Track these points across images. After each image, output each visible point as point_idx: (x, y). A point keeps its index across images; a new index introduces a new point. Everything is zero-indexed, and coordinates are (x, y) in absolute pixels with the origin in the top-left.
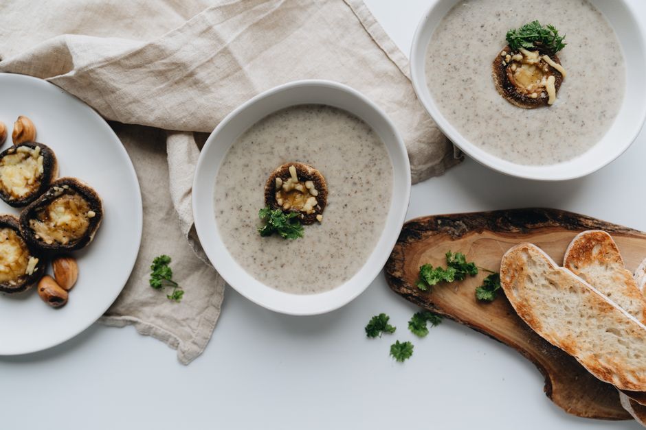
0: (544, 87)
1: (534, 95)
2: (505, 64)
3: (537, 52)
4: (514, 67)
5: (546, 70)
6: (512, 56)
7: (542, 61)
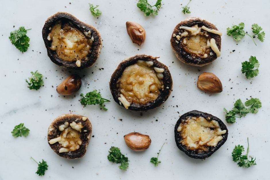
0: (210, 48)
1: (206, 56)
2: (178, 42)
3: (197, 26)
4: (185, 42)
5: (207, 36)
6: (180, 35)
7: (202, 30)
